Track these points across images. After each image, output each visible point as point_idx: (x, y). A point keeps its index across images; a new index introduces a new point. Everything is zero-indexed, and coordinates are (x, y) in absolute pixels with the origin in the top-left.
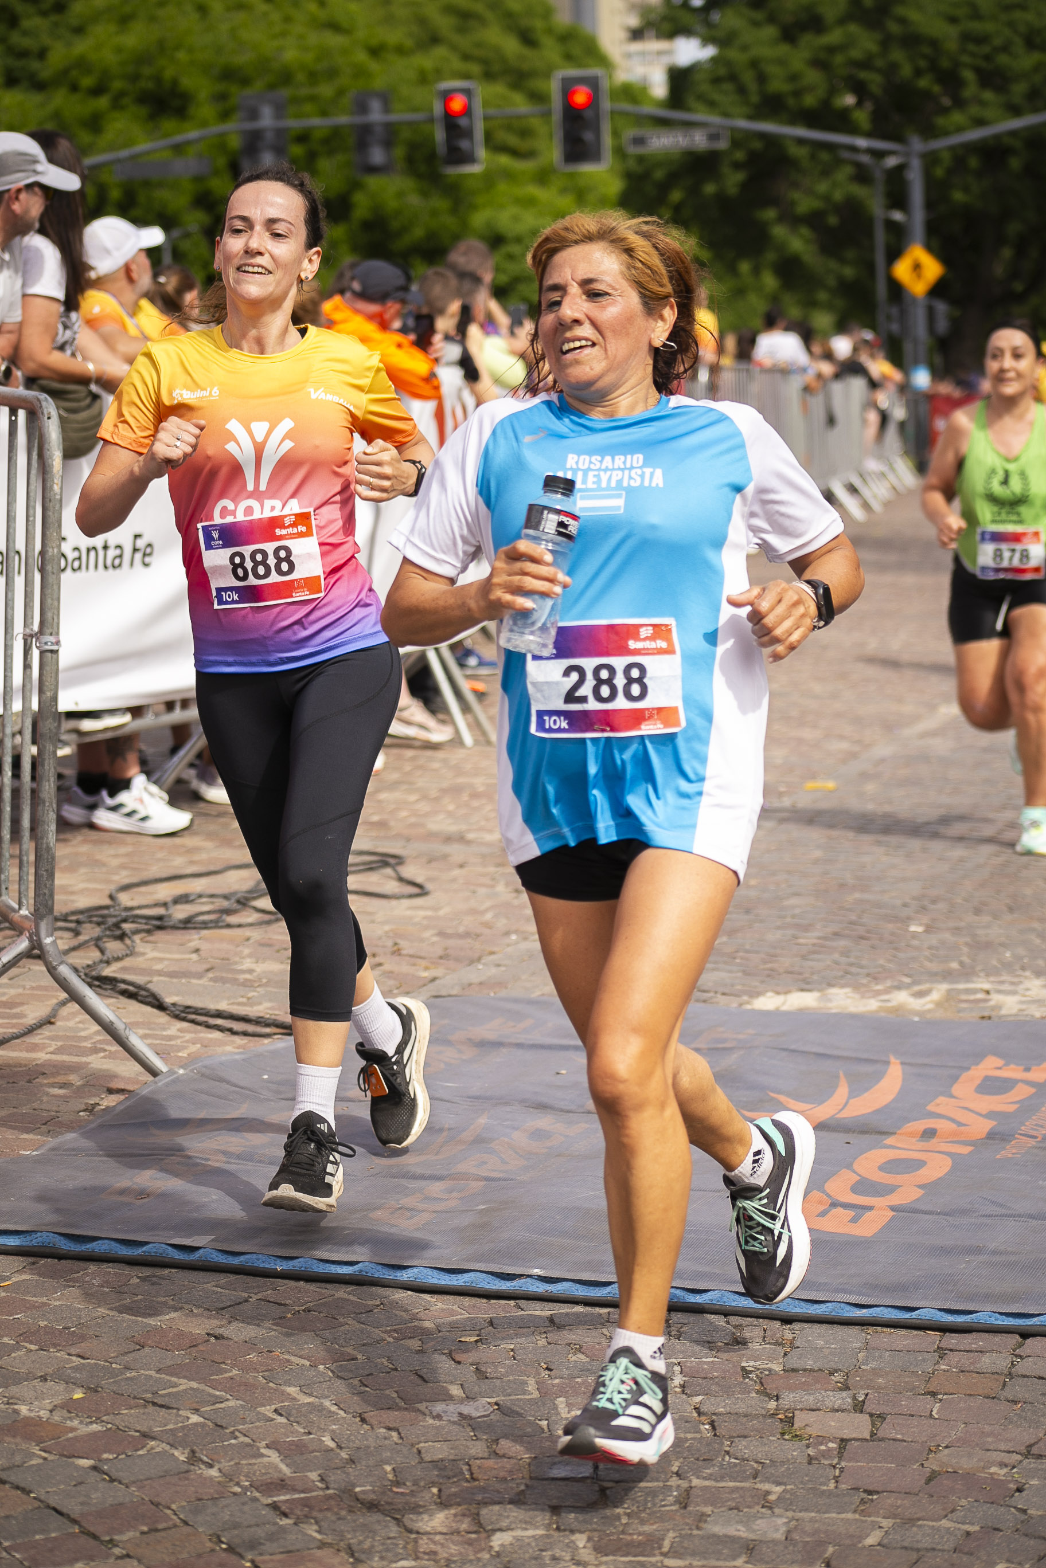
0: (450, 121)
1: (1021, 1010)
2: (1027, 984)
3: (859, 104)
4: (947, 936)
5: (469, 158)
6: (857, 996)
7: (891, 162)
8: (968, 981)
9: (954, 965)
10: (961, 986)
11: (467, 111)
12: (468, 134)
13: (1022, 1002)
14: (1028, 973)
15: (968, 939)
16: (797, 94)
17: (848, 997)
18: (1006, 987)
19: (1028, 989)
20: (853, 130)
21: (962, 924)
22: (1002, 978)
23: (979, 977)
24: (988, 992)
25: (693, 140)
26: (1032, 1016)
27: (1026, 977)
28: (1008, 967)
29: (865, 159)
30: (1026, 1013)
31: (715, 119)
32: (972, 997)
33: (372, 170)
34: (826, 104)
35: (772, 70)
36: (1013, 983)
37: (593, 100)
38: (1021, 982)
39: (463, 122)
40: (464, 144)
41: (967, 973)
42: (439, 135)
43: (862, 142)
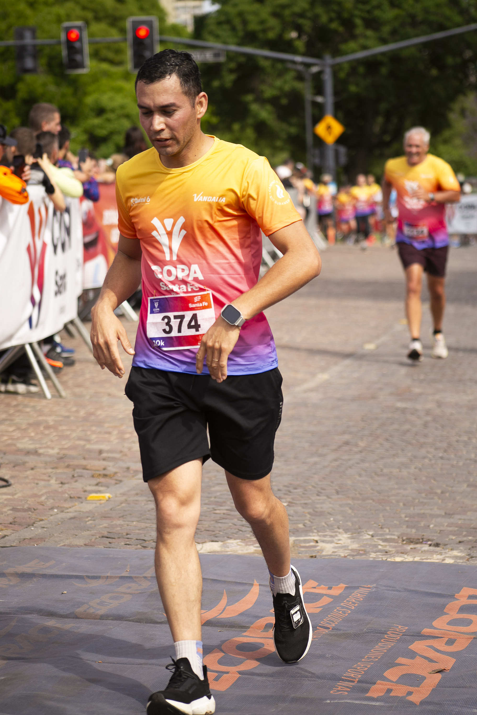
0: (70, 44)
1: (333, 552)
2: (340, 537)
3: (299, 37)
4: (299, 508)
5: (80, 65)
6: (243, 544)
7: (315, 69)
8: (306, 535)
9: (301, 526)
10: (302, 538)
11: (79, 39)
12: (80, 51)
13: (335, 548)
14: (341, 530)
15: (311, 510)
16: (264, 31)
17: (239, 545)
18: (327, 539)
19: (339, 540)
20: (294, 51)
21: (310, 501)
22: (326, 533)
23: (313, 532)
24: (317, 542)
25: (205, 57)
26: (340, 556)
27: (339, 533)
28: (330, 527)
29: (300, 68)
30: (336, 554)
31: (218, 45)
32: (308, 545)
33: (27, 71)
34: (280, 37)
35: (251, 18)
36: (331, 536)
37: (149, 34)
38: (336, 536)
39: (77, 45)
40: (78, 57)
41: (307, 530)
42: (64, 53)
43: (298, 59)
